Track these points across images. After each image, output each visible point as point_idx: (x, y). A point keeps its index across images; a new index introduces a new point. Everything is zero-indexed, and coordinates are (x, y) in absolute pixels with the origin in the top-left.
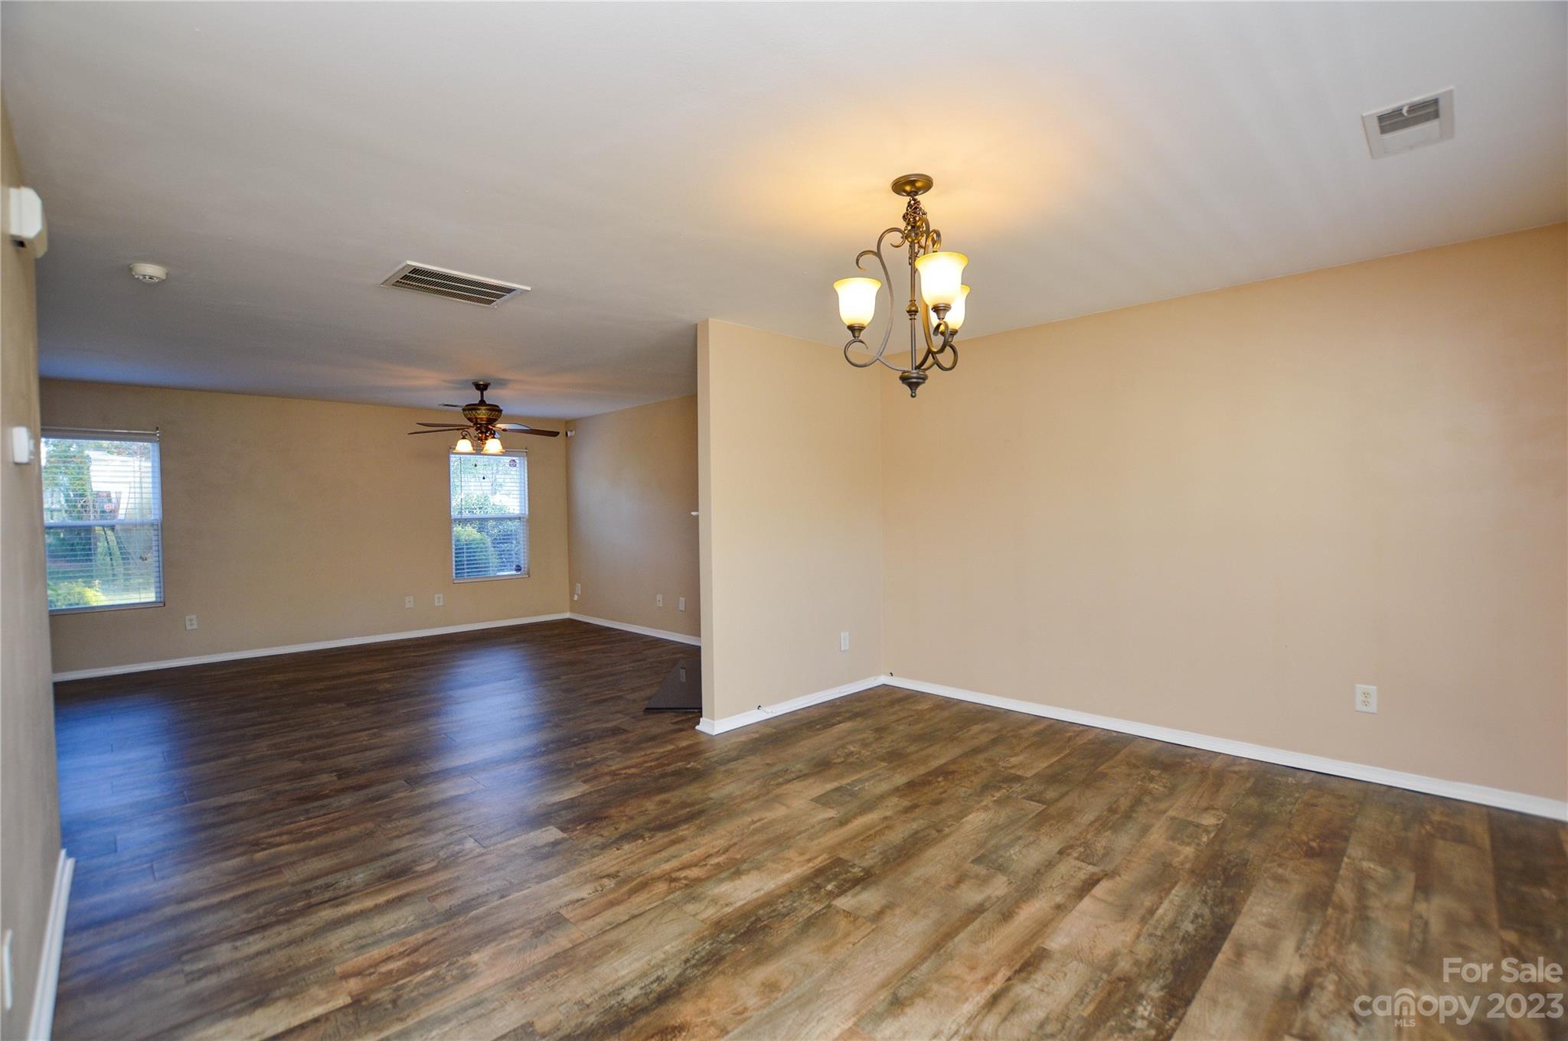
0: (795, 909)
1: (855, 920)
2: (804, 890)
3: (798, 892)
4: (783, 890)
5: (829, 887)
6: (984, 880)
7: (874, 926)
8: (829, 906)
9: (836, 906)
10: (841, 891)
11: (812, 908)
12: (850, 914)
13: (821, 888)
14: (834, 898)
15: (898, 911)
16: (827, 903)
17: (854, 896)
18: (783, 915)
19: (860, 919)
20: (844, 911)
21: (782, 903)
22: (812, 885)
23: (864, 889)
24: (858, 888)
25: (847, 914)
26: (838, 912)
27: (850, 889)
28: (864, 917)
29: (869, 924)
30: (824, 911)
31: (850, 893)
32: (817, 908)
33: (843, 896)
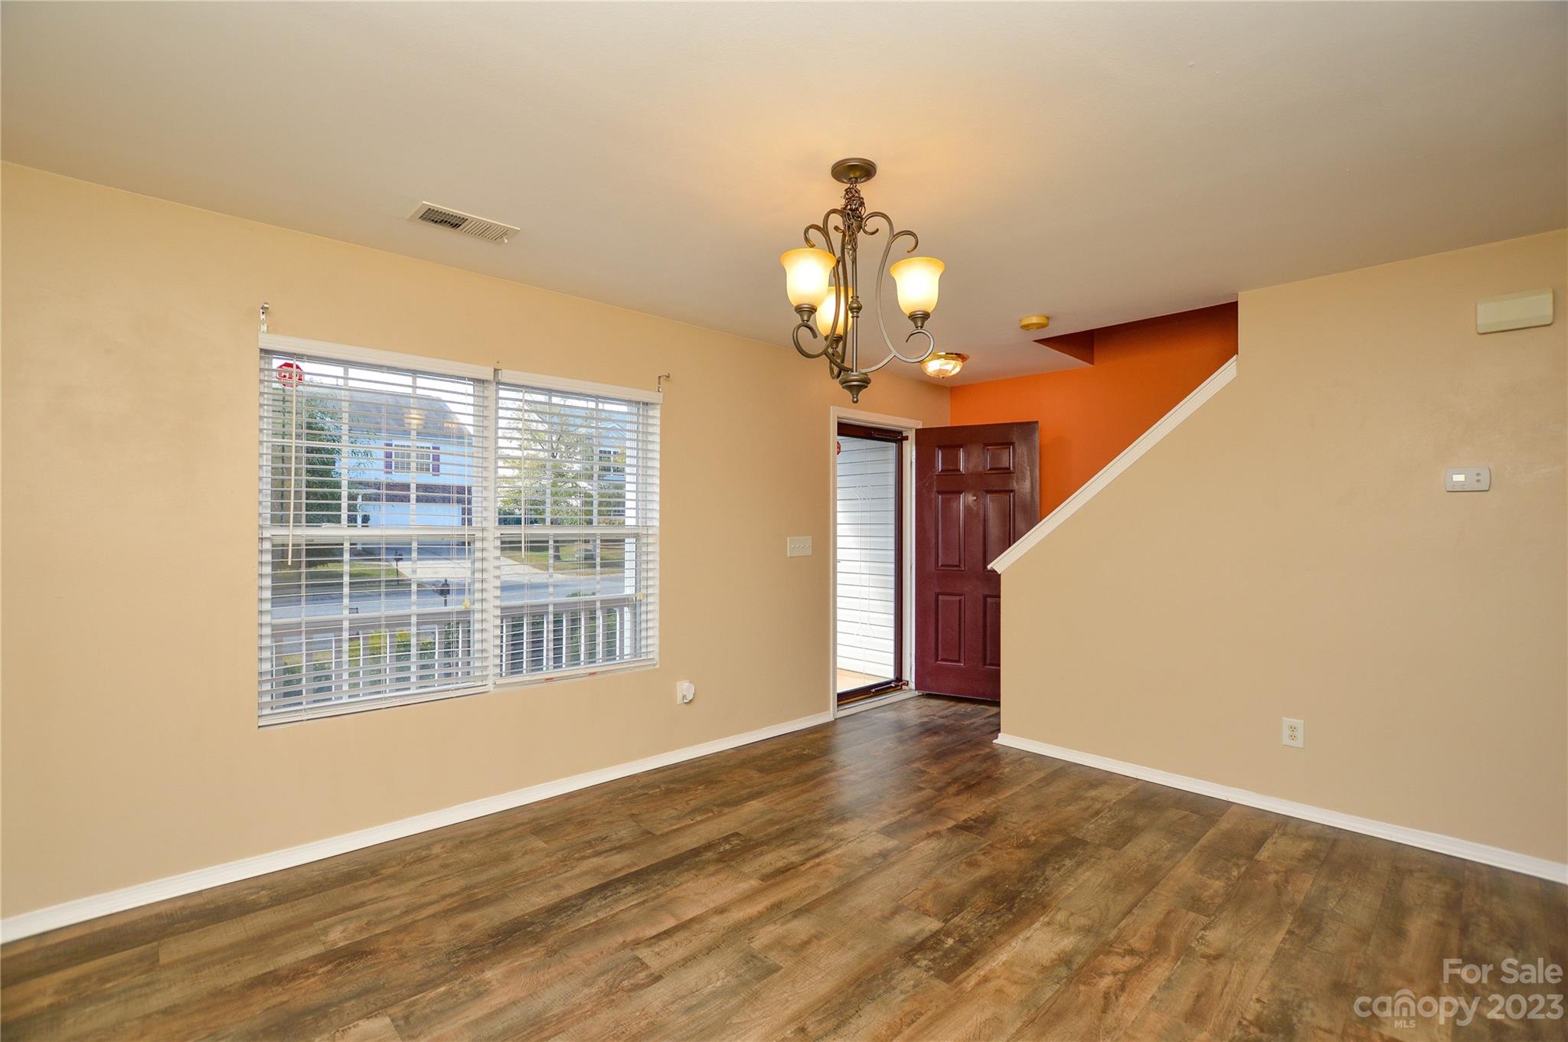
0: (979, 918)
1: (918, 907)
2: (977, 939)
3: (983, 936)
4: (1001, 938)
5: (950, 941)
6: (779, 943)
7: (900, 902)
8: (946, 921)
9: (939, 921)
10: (936, 937)
11: (962, 919)
12: (923, 914)
13: (959, 940)
14: (942, 928)
15: (878, 914)
16: (948, 924)
17: (922, 931)
18: (988, 914)
19: (914, 908)
20: (930, 916)
21: (995, 926)
22: (971, 945)
23: (913, 938)
24: (919, 939)
25: (926, 913)
26: (936, 915)
27: (927, 939)
28: (909, 909)
29: (905, 904)
30: (949, 916)
31: (927, 934)
32: (957, 920)
33: (934, 931)
